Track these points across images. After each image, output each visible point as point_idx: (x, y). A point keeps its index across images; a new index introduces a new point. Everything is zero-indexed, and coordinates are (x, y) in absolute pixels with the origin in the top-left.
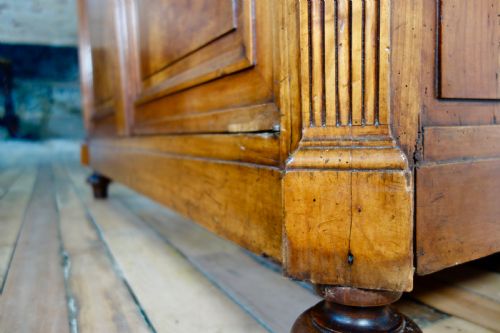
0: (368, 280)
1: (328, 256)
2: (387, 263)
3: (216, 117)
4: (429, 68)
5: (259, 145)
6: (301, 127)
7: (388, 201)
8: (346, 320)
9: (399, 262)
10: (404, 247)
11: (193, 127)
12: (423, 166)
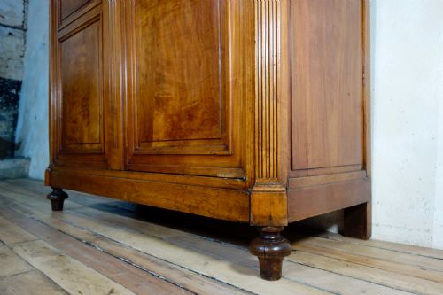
0: (276, 224)
1: (264, 217)
2: (281, 218)
3: (209, 170)
4: (289, 162)
5: (236, 183)
6: (255, 179)
7: (281, 201)
8: (267, 237)
9: (284, 218)
10: (285, 214)
11: (192, 172)
12: (289, 191)
